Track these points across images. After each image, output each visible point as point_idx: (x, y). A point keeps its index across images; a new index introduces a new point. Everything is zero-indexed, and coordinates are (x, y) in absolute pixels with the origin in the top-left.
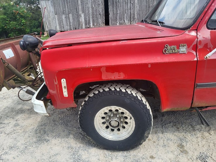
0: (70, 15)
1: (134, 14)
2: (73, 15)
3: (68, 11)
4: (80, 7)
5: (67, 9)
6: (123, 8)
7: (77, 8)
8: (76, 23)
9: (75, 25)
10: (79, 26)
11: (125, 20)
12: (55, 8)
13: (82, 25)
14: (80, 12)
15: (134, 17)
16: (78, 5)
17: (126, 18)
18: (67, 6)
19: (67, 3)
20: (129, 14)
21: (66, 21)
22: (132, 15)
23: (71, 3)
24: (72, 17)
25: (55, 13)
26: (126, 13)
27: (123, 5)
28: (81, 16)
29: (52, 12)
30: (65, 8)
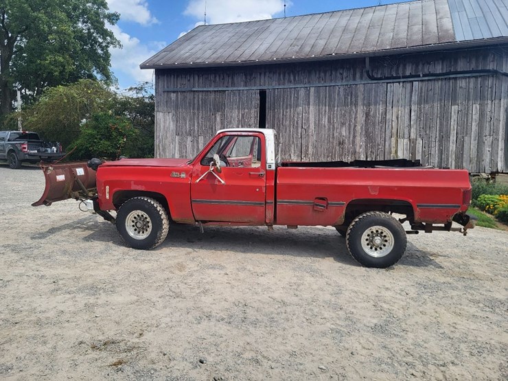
0: (201, 138)
1: (307, 147)
2: (205, 138)
3: (198, 131)
5: (196, 127)
6: (289, 135)
7: (213, 128)
11: (292, 155)
12: (176, 126)
15: (307, 150)
16: (216, 124)
17: (293, 152)
18: (198, 123)
19: (198, 119)
20: (299, 145)
21: (193, 146)
22: (304, 149)
23: (205, 119)
24: (202, 142)
25: (176, 133)
26: (293, 142)
27: (290, 131)
29: (172, 131)
30: (194, 126)
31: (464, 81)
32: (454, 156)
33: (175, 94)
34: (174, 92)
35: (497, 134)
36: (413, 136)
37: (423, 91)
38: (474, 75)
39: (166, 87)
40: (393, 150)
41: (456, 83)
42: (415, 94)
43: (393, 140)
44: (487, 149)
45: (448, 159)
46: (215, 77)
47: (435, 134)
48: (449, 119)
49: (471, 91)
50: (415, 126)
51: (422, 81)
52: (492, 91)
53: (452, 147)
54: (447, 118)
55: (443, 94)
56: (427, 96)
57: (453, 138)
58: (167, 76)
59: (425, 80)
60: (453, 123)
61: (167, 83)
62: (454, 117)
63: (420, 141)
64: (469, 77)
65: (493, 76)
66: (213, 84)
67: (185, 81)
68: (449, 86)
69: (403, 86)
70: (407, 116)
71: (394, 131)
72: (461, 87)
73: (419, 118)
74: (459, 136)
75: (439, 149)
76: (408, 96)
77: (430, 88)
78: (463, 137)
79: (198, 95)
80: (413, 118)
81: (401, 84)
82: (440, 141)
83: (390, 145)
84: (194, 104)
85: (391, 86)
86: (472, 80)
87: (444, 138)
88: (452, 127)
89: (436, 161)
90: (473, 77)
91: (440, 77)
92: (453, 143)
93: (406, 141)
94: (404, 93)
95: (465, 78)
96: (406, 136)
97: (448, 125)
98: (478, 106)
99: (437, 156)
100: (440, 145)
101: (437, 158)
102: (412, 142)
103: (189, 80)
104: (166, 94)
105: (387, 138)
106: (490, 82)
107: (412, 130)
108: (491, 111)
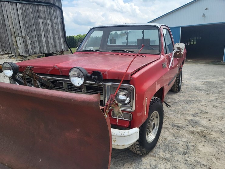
31: (41, 7)
32: (45, 45)
35: (59, 34)
36: (24, 35)
37: (24, 9)
38: (46, 4)
40: (15, 43)
41: (38, 8)
42: (20, 11)
43: (13, 38)
44: (57, 41)
45: (43, 47)
47: (34, 33)
48: (39, 26)
49: (46, 12)
50: (23, 29)
51: (21, 3)
52: (54, 14)
53: (44, 40)
54: (38, 25)
55: (34, 12)
56: (26, 13)
57: (43, 36)
59: (23, 3)
60: (41, 28)
62: (41, 25)
63: (28, 38)
64: (43, 5)
65: (53, 7)
68: (36, 9)
69: (11, 5)
70: (18, 24)
71: (13, 32)
72: (41, 10)
73: (24, 25)
74: (45, 35)
75: (38, 42)
76: (15, 11)
77: (26, 8)
78: (47, 36)
80: (21, 25)
81: (10, 3)
82: (38, 38)
83: (12, 41)
85: (4, 4)
86: (45, 7)
87: (39, 36)
88: (41, 30)
89: (38, 48)
90: (45, 5)
91: (31, 3)
92: (44, 38)
93: (21, 38)
94: (12, 9)
95: (42, 5)
96: (20, 35)
97: (40, 29)
98: (50, 20)
99: (38, 45)
100: (38, 40)
101: (38, 47)
102: (24, 39)
105: (9, 37)
106: (52, 9)
107: (23, 32)
108: (55, 23)
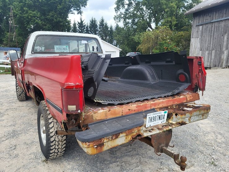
0: (213, 52)
2: (216, 51)
3: (212, 47)
4: (225, 44)
5: (212, 45)
7: (222, 44)
8: (217, 60)
9: (215, 62)
10: (219, 64)
12: (201, 45)
13: (223, 62)
14: (224, 49)
16: (223, 42)
18: (213, 42)
19: (213, 39)
21: (208, 57)
23: (217, 39)
24: (214, 54)
25: (200, 49)
28: (224, 53)
29: (198, 48)
30: (210, 43)
33: (202, 26)
34: (201, 25)
39: (197, 22)
46: (226, 11)
58: (199, 17)
61: (199, 20)
66: (224, 15)
67: (208, 18)
79: (214, 25)
84: (212, 31)
103: (210, 16)
104: (197, 27)
